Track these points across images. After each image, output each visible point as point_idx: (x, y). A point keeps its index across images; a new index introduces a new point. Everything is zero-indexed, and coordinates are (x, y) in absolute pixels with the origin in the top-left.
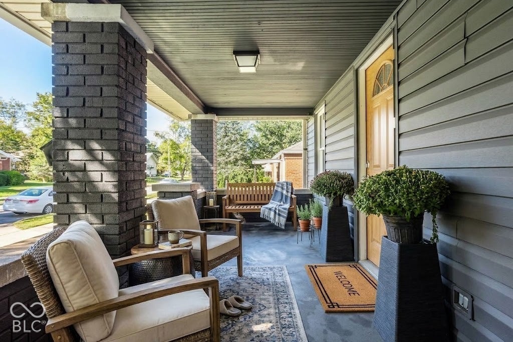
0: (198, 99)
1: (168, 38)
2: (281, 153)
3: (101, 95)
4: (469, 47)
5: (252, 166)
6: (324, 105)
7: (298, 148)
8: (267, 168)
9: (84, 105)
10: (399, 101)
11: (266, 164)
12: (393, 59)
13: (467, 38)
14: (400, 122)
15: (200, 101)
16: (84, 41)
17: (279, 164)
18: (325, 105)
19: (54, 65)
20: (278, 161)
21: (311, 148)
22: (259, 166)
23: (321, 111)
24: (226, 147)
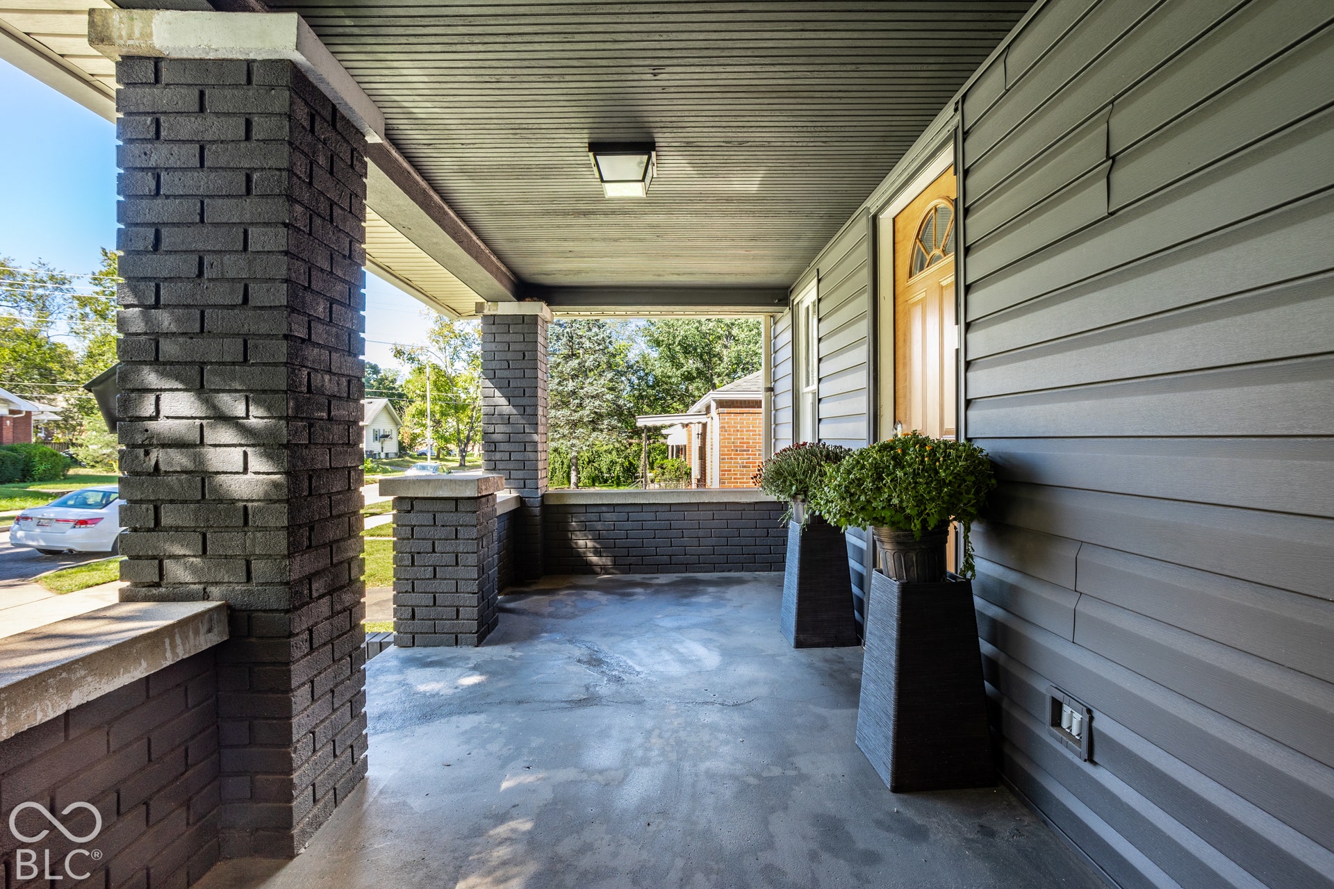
0: (499, 264)
1: (422, 109)
2: (710, 397)
3: (245, 248)
4: (1115, 177)
5: (637, 432)
6: (815, 280)
7: (750, 385)
8: (676, 437)
9: (200, 274)
10: (968, 288)
11: (671, 426)
12: (954, 197)
13: (1114, 158)
14: (969, 336)
15: (503, 269)
16: (202, 109)
17: (705, 426)
18: (819, 281)
19: (122, 171)
20: (703, 419)
21: (784, 385)
22: (655, 432)
23: (807, 296)
24: (571, 385)
